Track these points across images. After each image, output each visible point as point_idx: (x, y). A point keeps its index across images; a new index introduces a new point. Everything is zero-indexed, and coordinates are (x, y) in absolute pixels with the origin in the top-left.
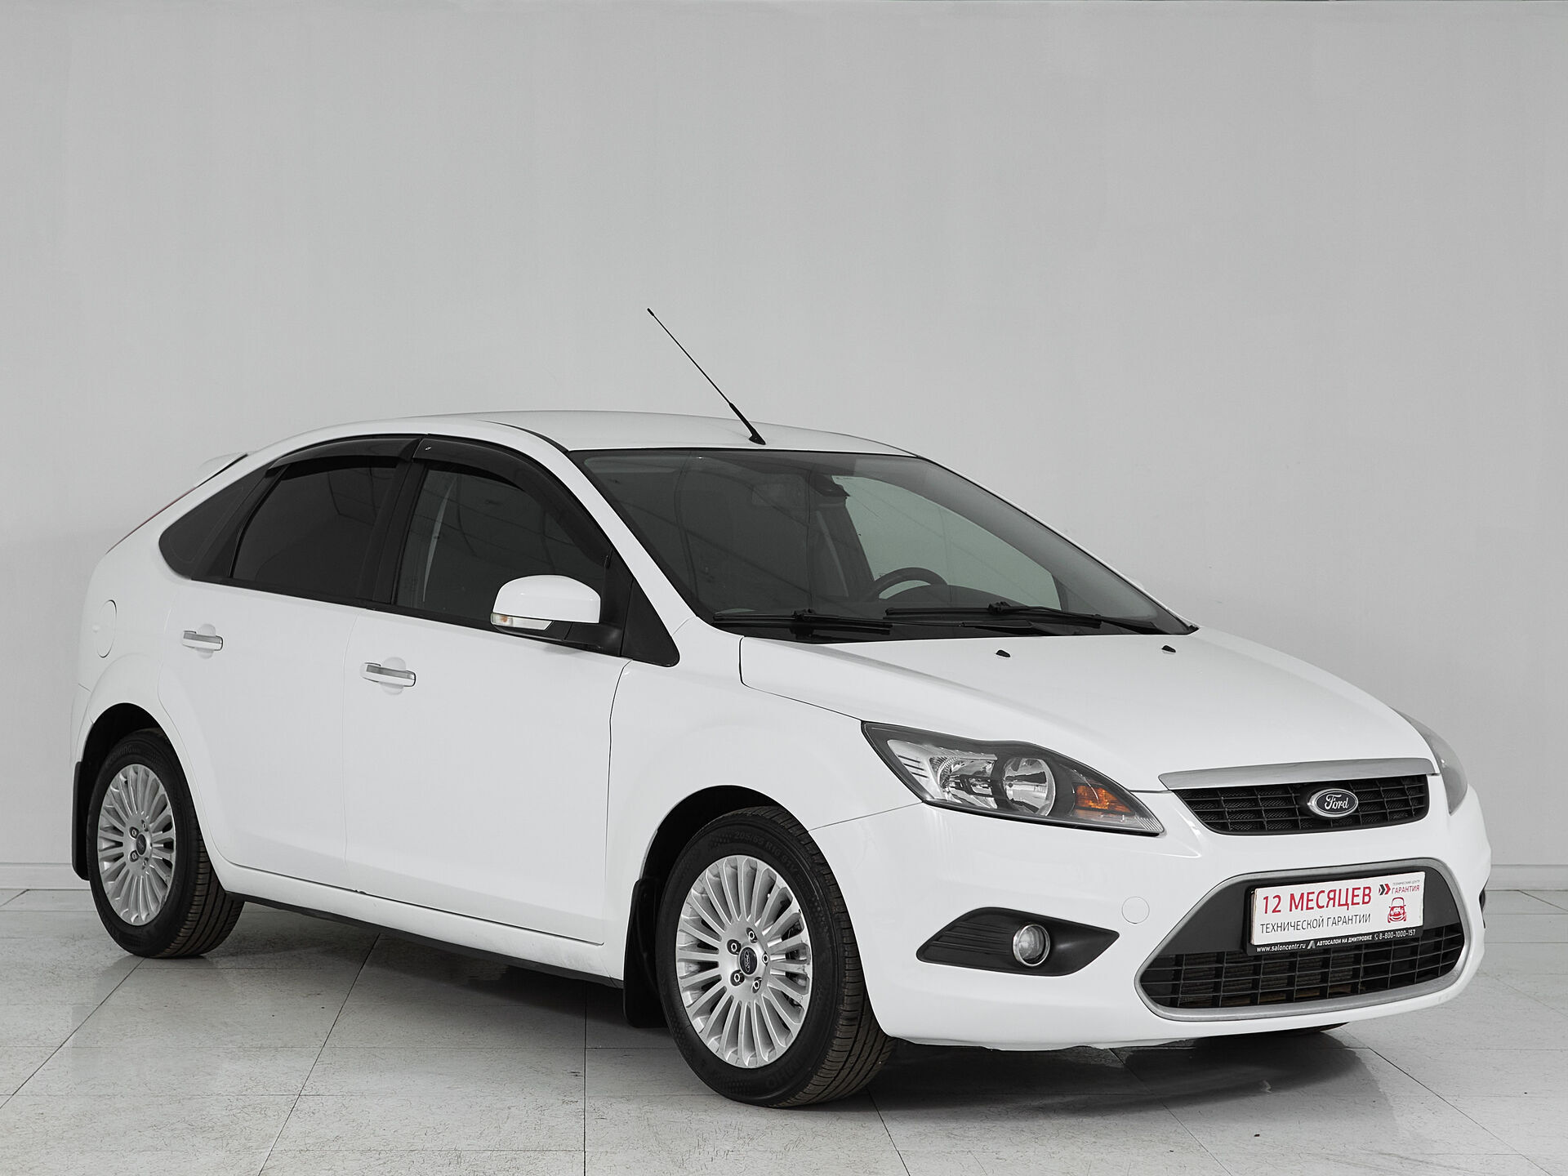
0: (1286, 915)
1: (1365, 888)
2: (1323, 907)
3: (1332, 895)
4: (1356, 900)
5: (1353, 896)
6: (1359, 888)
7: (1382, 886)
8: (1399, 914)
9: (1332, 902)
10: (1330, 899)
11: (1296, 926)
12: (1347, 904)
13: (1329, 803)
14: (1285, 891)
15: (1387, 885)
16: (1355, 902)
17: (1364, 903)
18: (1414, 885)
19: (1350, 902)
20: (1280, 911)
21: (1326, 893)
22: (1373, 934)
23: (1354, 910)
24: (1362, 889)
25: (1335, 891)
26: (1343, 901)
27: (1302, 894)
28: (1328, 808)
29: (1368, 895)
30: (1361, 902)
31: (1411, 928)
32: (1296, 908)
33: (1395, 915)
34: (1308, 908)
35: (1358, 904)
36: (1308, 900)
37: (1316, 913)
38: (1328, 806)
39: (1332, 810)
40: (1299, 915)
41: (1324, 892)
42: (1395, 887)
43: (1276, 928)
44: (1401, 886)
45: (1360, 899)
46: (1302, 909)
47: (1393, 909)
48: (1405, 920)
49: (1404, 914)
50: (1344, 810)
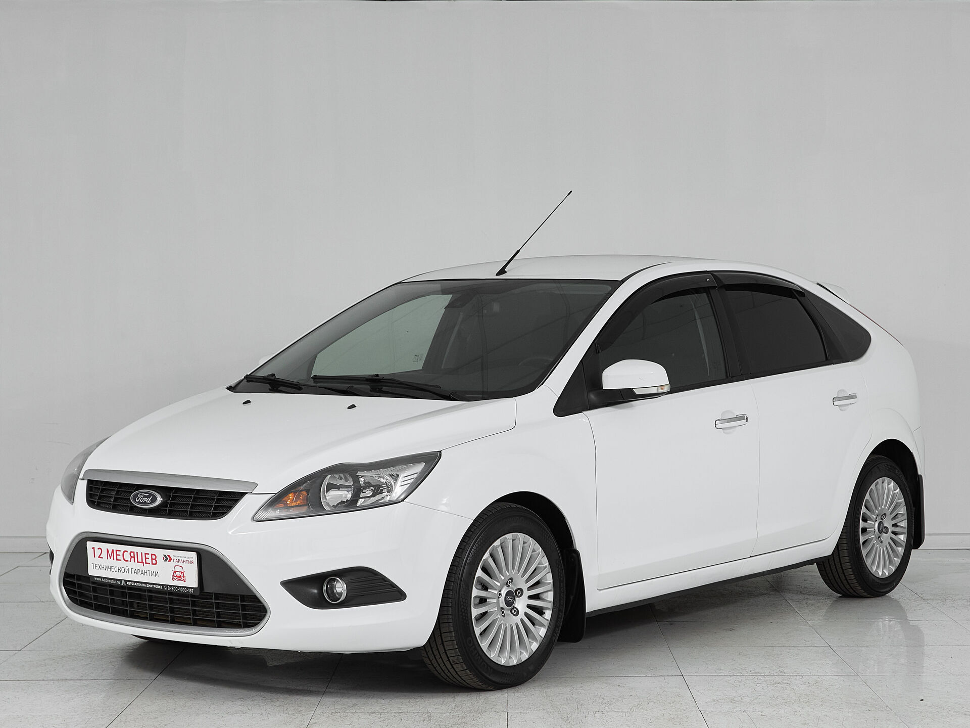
0: (106, 561)
1: (152, 555)
2: (128, 561)
3: (132, 554)
4: (148, 561)
5: (146, 558)
6: (149, 554)
7: (165, 555)
8: (180, 577)
9: (133, 559)
10: (131, 557)
11: (112, 569)
12: (142, 562)
13: (139, 498)
14: (104, 546)
15: (169, 556)
16: (147, 562)
17: (152, 564)
18: (189, 560)
19: (144, 561)
20: (102, 558)
21: (129, 552)
22: (163, 585)
23: (147, 567)
25: (134, 553)
26: (140, 559)
27: (113, 550)
28: (137, 501)
29: (155, 559)
31: (190, 588)
32: (110, 558)
33: (177, 576)
34: (117, 560)
35: (149, 564)
36: (117, 555)
37: (122, 564)
39: (139, 502)
40: (112, 562)
41: (127, 551)
42: (176, 558)
43: (101, 567)
44: (179, 558)
45: (149, 561)
46: (114, 559)
47: (175, 572)
48: (185, 581)
49: (184, 577)
50: (148, 503)
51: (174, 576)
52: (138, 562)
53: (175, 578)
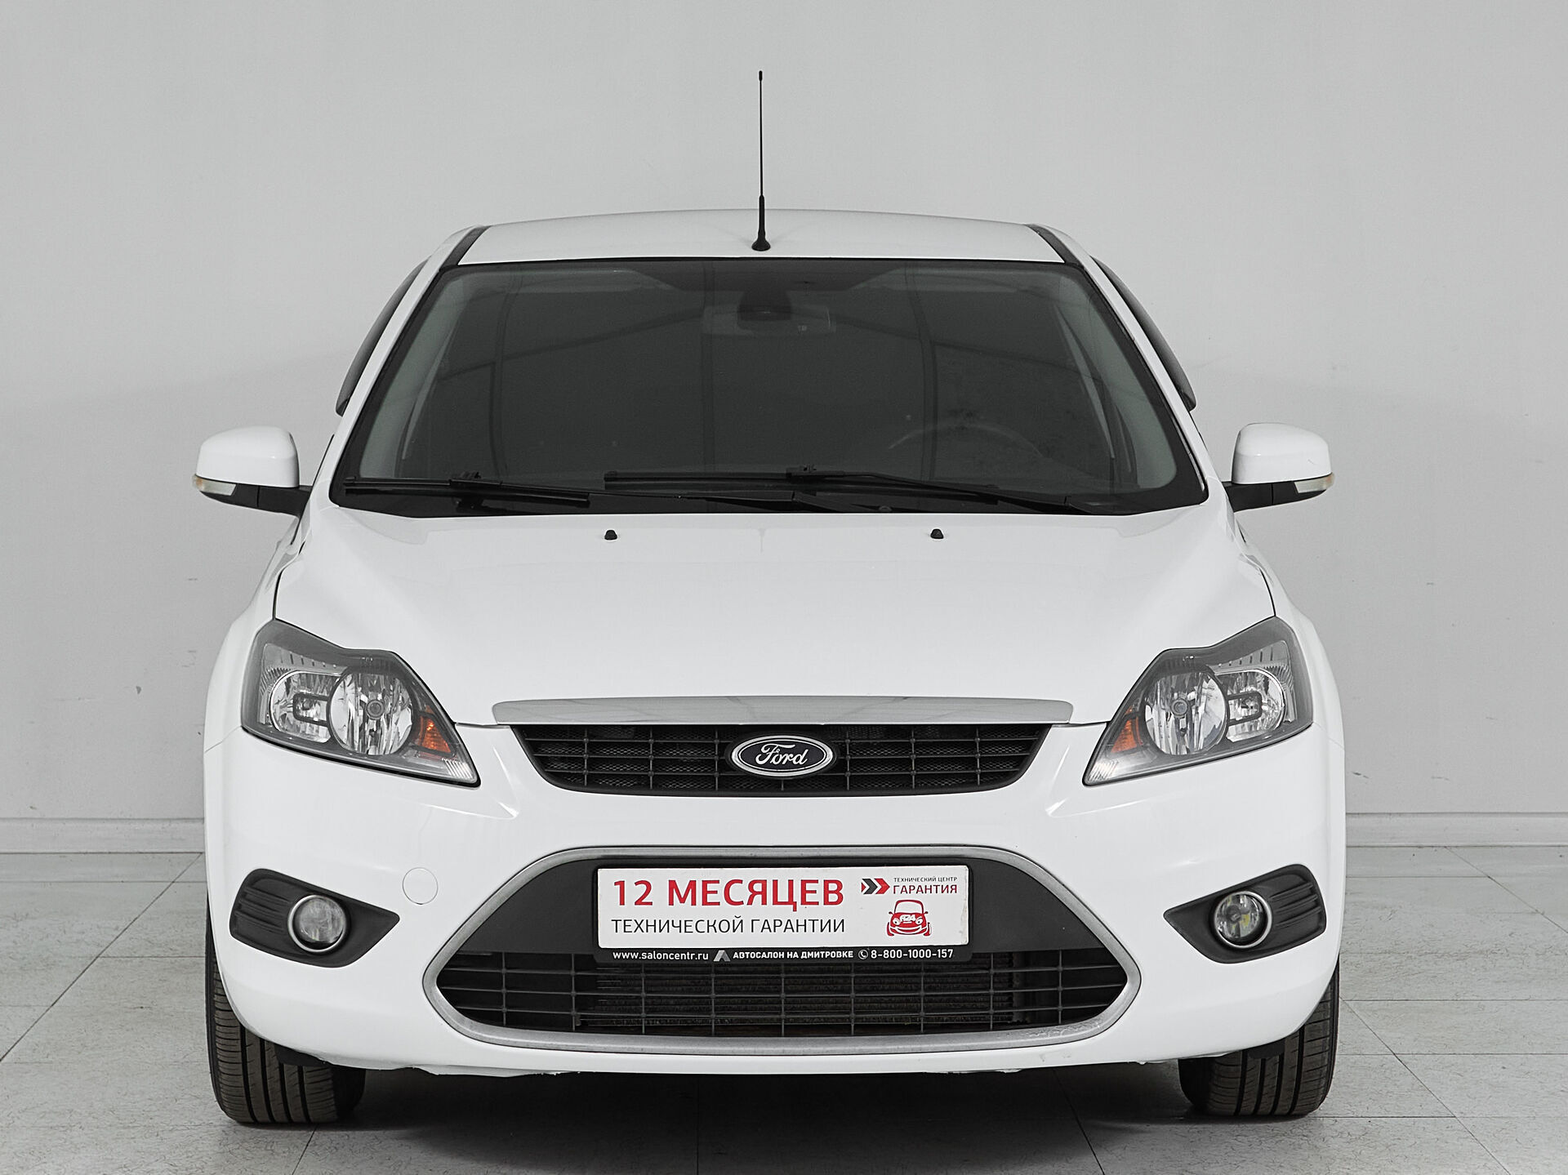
0: (660, 908)
1: (827, 883)
2: (742, 903)
3: (758, 887)
4: (811, 897)
5: (805, 891)
6: (817, 881)
7: (868, 881)
8: (912, 924)
10: (754, 893)
11: (683, 926)
12: (791, 902)
13: (767, 755)
14: (659, 877)
15: (880, 881)
16: (808, 900)
17: (826, 902)
18: (944, 884)
19: (797, 898)
20: (651, 904)
21: (746, 883)
22: (856, 950)
23: (804, 913)
24: (821, 884)
25: (764, 883)
26: (783, 896)
27: (692, 881)
28: (765, 762)
29: (836, 891)
30: (821, 901)
31: (941, 947)
32: (683, 901)
33: (903, 924)
34: (705, 902)
35: (817, 903)
36: (705, 892)
37: (723, 912)
38: (760, 759)
39: (768, 766)
40: (683, 911)
41: (741, 882)
42: (901, 884)
43: (643, 926)
44: (911, 883)
45: (819, 897)
46: (694, 903)
47: (897, 915)
48: (927, 934)
49: (924, 924)
50: (798, 766)
51: (895, 926)
52: (776, 902)
53: (896, 928)
